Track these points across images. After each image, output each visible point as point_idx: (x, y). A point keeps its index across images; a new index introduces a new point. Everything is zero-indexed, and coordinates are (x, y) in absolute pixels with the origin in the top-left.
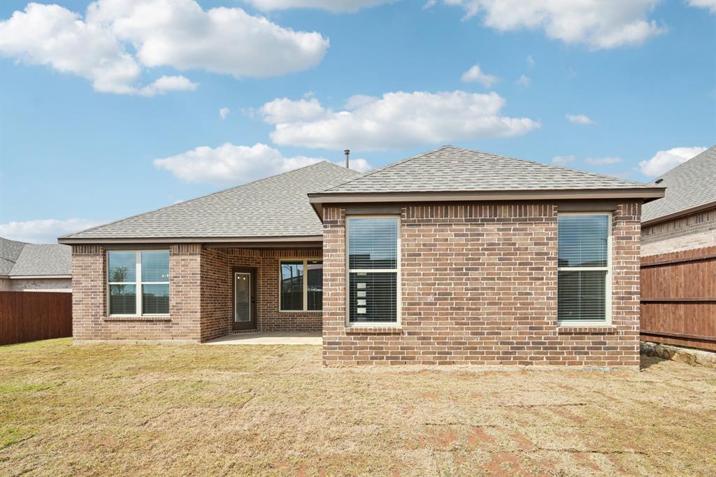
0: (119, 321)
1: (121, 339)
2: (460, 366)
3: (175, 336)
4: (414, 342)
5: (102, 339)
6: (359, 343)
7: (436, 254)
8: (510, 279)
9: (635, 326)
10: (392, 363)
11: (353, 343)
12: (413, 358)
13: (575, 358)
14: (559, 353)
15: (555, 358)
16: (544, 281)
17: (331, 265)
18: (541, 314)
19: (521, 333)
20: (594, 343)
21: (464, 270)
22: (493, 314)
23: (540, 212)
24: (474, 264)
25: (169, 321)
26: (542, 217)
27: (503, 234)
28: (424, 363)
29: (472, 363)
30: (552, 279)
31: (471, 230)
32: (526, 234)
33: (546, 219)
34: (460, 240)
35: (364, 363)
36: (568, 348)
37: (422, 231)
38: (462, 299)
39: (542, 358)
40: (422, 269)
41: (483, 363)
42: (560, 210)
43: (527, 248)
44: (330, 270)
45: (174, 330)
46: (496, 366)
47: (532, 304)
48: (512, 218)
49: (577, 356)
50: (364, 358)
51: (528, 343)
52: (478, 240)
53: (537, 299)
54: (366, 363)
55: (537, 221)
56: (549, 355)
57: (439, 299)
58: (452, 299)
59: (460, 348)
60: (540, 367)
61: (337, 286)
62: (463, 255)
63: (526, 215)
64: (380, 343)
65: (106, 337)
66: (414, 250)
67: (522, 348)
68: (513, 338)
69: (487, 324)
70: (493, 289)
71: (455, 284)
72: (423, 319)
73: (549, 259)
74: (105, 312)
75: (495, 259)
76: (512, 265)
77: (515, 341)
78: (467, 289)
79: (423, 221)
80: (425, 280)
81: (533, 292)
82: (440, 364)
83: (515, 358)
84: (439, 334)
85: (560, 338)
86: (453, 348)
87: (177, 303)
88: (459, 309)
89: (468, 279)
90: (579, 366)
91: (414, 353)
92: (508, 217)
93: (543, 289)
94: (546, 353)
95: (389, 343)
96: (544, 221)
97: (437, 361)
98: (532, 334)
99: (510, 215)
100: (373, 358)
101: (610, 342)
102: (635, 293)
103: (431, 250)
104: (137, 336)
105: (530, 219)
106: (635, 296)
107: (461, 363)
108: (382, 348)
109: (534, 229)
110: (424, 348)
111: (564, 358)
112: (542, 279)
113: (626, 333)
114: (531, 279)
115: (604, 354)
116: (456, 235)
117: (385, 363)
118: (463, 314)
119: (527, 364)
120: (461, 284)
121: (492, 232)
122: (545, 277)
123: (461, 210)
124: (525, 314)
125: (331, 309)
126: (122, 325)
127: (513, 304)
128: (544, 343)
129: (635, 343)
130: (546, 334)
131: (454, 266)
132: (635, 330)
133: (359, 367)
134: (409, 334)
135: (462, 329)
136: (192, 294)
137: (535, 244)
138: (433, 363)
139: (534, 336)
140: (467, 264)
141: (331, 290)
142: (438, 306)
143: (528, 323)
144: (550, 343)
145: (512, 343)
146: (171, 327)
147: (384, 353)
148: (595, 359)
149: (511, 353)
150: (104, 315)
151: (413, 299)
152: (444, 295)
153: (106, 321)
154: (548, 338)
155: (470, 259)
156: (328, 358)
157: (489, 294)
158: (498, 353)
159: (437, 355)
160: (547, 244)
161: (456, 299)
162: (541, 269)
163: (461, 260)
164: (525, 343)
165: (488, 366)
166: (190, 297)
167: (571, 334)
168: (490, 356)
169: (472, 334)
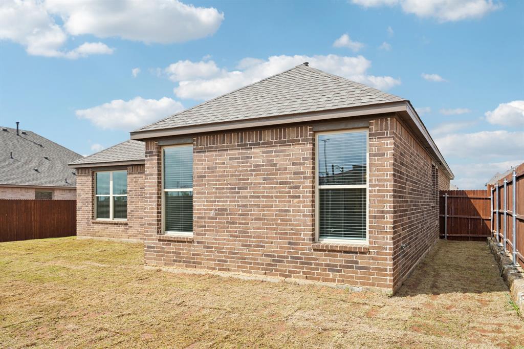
0: (100, 223)
1: (101, 237)
2: (233, 273)
3: (130, 236)
4: (200, 249)
5: (91, 236)
6: (166, 248)
7: (217, 176)
8: (272, 197)
9: (388, 247)
10: (187, 266)
11: (163, 248)
12: (200, 263)
13: (329, 275)
14: (314, 269)
15: (310, 273)
16: (301, 199)
17: (149, 186)
18: (298, 230)
19: (281, 248)
20: (347, 262)
21: (237, 189)
22: (259, 228)
23: (297, 133)
24: (244, 184)
25: (126, 224)
26: (299, 138)
27: (267, 156)
28: (208, 268)
29: (243, 271)
30: (308, 197)
31: (241, 154)
32: (285, 156)
33: (303, 140)
34: (234, 163)
35: (169, 264)
36: (322, 265)
37: (207, 156)
38: (235, 214)
39: (299, 273)
40: (206, 189)
41: (251, 273)
42: (315, 130)
43: (286, 168)
44: (149, 190)
45: (130, 231)
46: (261, 276)
47: (290, 220)
48: (274, 141)
49: (331, 273)
50: (168, 260)
51: (287, 257)
52: (247, 162)
53: (294, 216)
54: (170, 265)
55: (294, 142)
56: (305, 270)
57: (219, 214)
58: (227, 214)
59: (234, 258)
60: (297, 280)
61: (153, 202)
62: (236, 176)
63: (285, 138)
64: (179, 249)
65: (93, 234)
66: (201, 173)
67: (281, 261)
68: (275, 251)
69: (254, 238)
70: (259, 206)
71: (230, 201)
72: (207, 230)
73: (305, 178)
74: (93, 217)
75: (260, 179)
76: (273, 184)
77: (276, 255)
78: (238, 206)
79: (207, 148)
80: (209, 197)
81: (291, 209)
82: (220, 270)
83: (276, 270)
84: (219, 244)
85: (315, 255)
86: (228, 257)
87: (131, 211)
88: (233, 223)
89: (239, 197)
90: (332, 283)
91: (201, 259)
92: (270, 140)
93: (299, 207)
94: (302, 268)
95: (186, 249)
96: (301, 142)
97: (217, 267)
98: (290, 248)
99: (272, 139)
100: (175, 261)
101: (362, 261)
102: (388, 212)
103: (213, 172)
104: (109, 235)
105: (289, 141)
106: (388, 215)
107: (235, 271)
108: (180, 253)
109: (292, 151)
110: (208, 255)
111: (319, 274)
112: (299, 197)
113: (378, 253)
114: (289, 197)
115: (357, 273)
116: (231, 159)
117: (182, 266)
118: (236, 227)
119: (286, 276)
120: (234, 201)
121: (258, 155)
122: (301, 195)
123: (234, 136)
124: (284, 229)
125: (149, 220)
126: (101, 226)
127: (274, 220)
128: (301, 258)
129: (388, 264)
130: (302, 249)
131: (229, 186)
132: (388, 251)
133: (166, 267)
134: (198, 242)
135: (235, 240)
137: (294, 164)
138: (214, 269)
139: (292, 251)
140: (239, 184)
141: (149, 205)
142: (217, 220)
143: (287, 239)
144: (306, 258)
145: (274, 256)
146: (128, 229)
147: (181, 257)
148: (348, 277)
149: (273, 265)
150: (92, 219)
151: (200, 213)
152: (221, 211)
153: (93, 223)
154: (303, 254)
155: (240, 180)
156: (148, 259)
157: (256, 211)
158: (262, 264)
159: (217, 262)
160: (304, 164)
161: (231, 214)
162: (298, 187)
163: (234, 180)
164: (284, 257)
165: (255, 275)
166: (138, 207)
167: (324, 251)
168: (257, 266)
169: (243, 245)
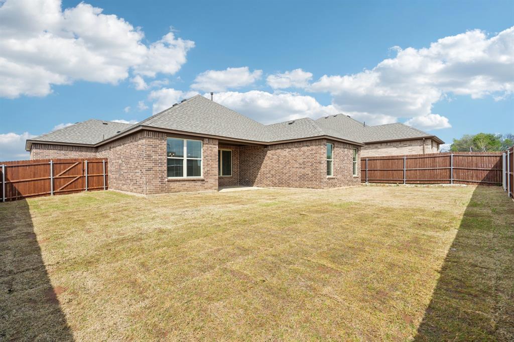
3: (207, 188)
4: (337, 181)
5: (166, 193)
8: (348, 164)
11: (328, 182)
14: (353, 183)
25: (202, 180)
29: (344, 186)
32: (350, 152)
37: (337, 149)
47: (351, 170)
57: (340, 169)
65: (168, 191)
69: (346, 176)
70: (346, 166)
72: (338, 174)
75: (346, 158)
76: (348, 160)
77: (349, 180)
79: (338, 146)
80: (338, 163)
81: (351, 167)
84: (340, 179)
87: (207, 171)
89: (343, 163)
100: (331, 186)
108: (332, 183)
116: (342, 151)
121: (346, 151)
124: (350, 173)
126: (178, 183)
127: (348, 170)
133: (329, 189)
136: (214, 166)
138: (339, 187)
146: (205, 184)
150: (166, 177)
153: (168, 181)
154: (352, 179)
158: (347, 183)
